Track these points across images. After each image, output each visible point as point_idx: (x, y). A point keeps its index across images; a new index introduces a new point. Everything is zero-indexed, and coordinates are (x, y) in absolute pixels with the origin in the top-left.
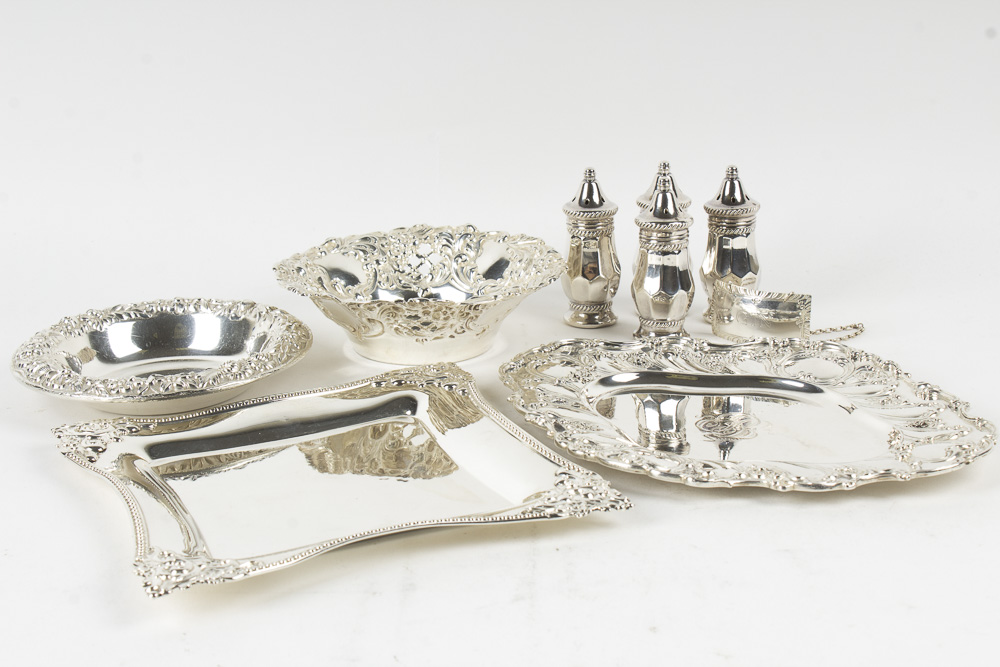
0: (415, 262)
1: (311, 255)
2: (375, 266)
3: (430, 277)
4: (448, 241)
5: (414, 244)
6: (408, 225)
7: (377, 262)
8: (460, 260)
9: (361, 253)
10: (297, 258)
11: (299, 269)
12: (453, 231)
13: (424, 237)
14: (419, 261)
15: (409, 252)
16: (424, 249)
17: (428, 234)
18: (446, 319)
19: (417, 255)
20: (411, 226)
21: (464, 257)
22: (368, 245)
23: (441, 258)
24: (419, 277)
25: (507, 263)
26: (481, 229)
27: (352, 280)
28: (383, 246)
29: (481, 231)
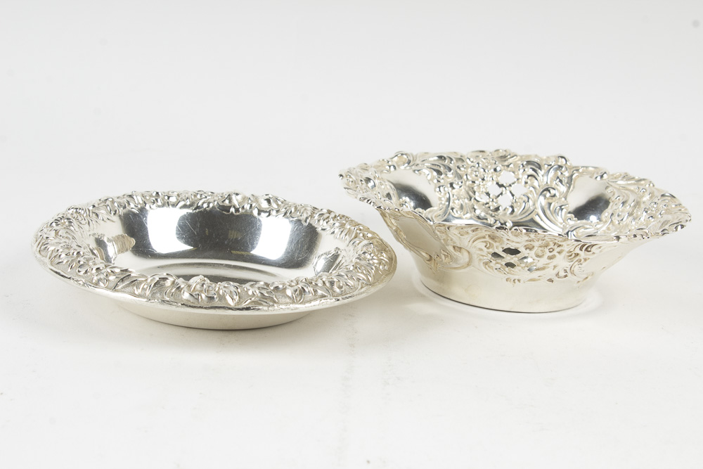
0: (495, 190)
1: (379, 168)
2: (449, 189)
3: (510, 210)
4: (534, 170)
5: (495, 170)
6: (489, 148)
7: (451, 185)
8: (548, 195)
9: (435, 174)
10: (365, 168)
11: (368, 180)
12: (542, 160)
13: (506, 163)
14: (500, 190)
15: (488, 178)
16: (506, 177)
17: (510, 161)
18: (550, 258)
19: (497, 183)
20: (492, 149)
21: (553, 192)
22: (442, 165)
23: (525, 190)
24: (497, 209)
25: (607, 203)
26: (573, 162)
27: (423, 202)
28: (458, 167)
29: (574, 165)
